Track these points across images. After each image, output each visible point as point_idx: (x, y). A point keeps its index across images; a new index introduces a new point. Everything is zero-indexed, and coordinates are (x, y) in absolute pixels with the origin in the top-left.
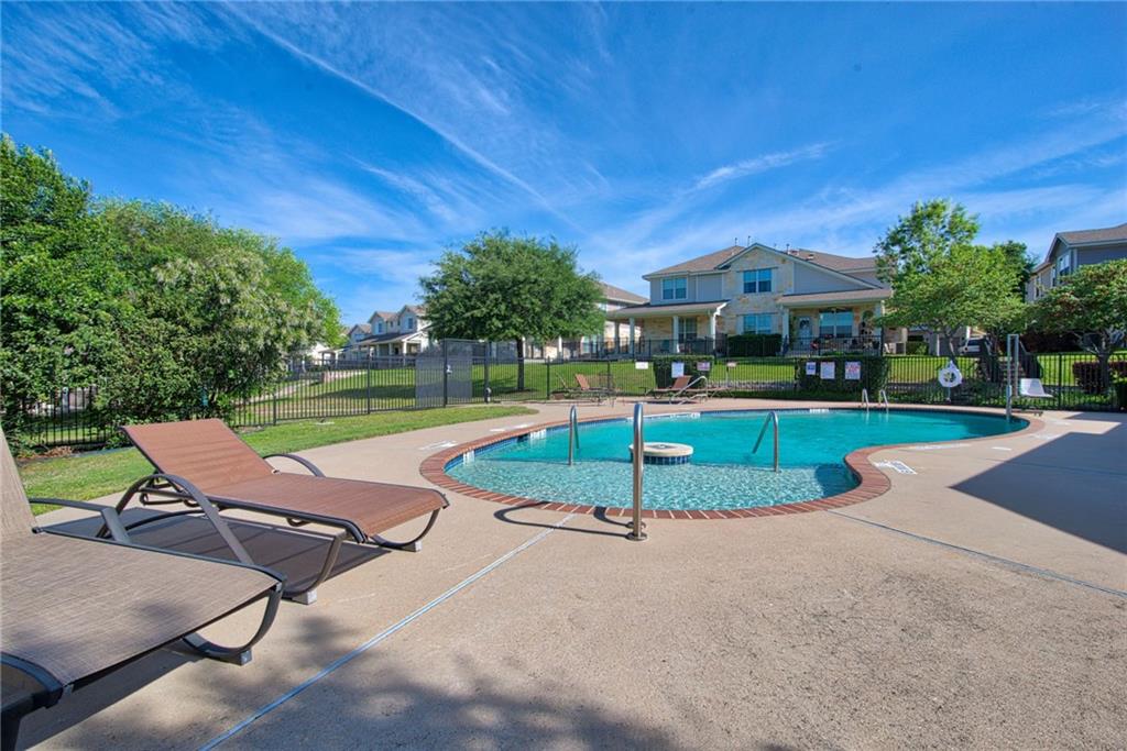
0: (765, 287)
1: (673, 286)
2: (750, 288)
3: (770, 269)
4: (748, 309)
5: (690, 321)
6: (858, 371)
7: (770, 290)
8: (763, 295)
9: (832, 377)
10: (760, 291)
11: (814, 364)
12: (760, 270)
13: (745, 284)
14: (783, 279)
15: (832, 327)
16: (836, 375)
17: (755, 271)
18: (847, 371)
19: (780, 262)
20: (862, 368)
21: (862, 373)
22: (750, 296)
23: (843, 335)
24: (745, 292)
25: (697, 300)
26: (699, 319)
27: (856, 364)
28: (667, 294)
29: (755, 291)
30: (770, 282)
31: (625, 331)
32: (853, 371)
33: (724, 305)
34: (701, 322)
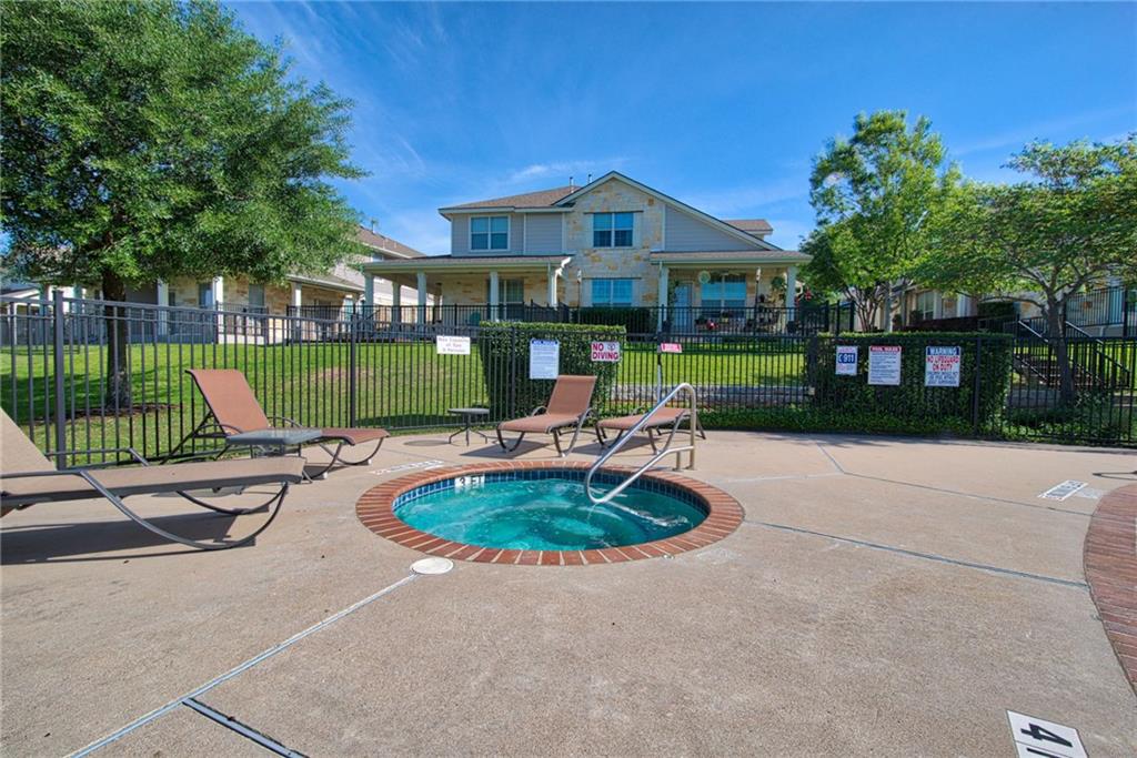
0: (624, 239)
1: (488, 229)
2: (602, 239)
3: (632, 212)
4: (601, 271)
5: (513, 284)
6: (956, 367)
7: (631, 245)
8: (621, 251)
9: (895, 380)
10: (616, 245)
11: (854, 349)
12: (616, 213)
13: (595, 233)
14: (650, 231)
15: (720, 301)
16: (903, 376)
17: (610, 213)
18: (929, 367)
19: (646, 203)
20: (963, 364)
21: (963, 370)
22: (601, 251)
23: (734, 311)
24: (595, 245)
25: (524, 253)
26: (526, 281)
27: (951, 352)
28: (479, 241)
29: (609, 245)
30: (631, 232)
31: (410, 297)
32: (944, 367)
33: (568, 260)
34: (530, 286)
